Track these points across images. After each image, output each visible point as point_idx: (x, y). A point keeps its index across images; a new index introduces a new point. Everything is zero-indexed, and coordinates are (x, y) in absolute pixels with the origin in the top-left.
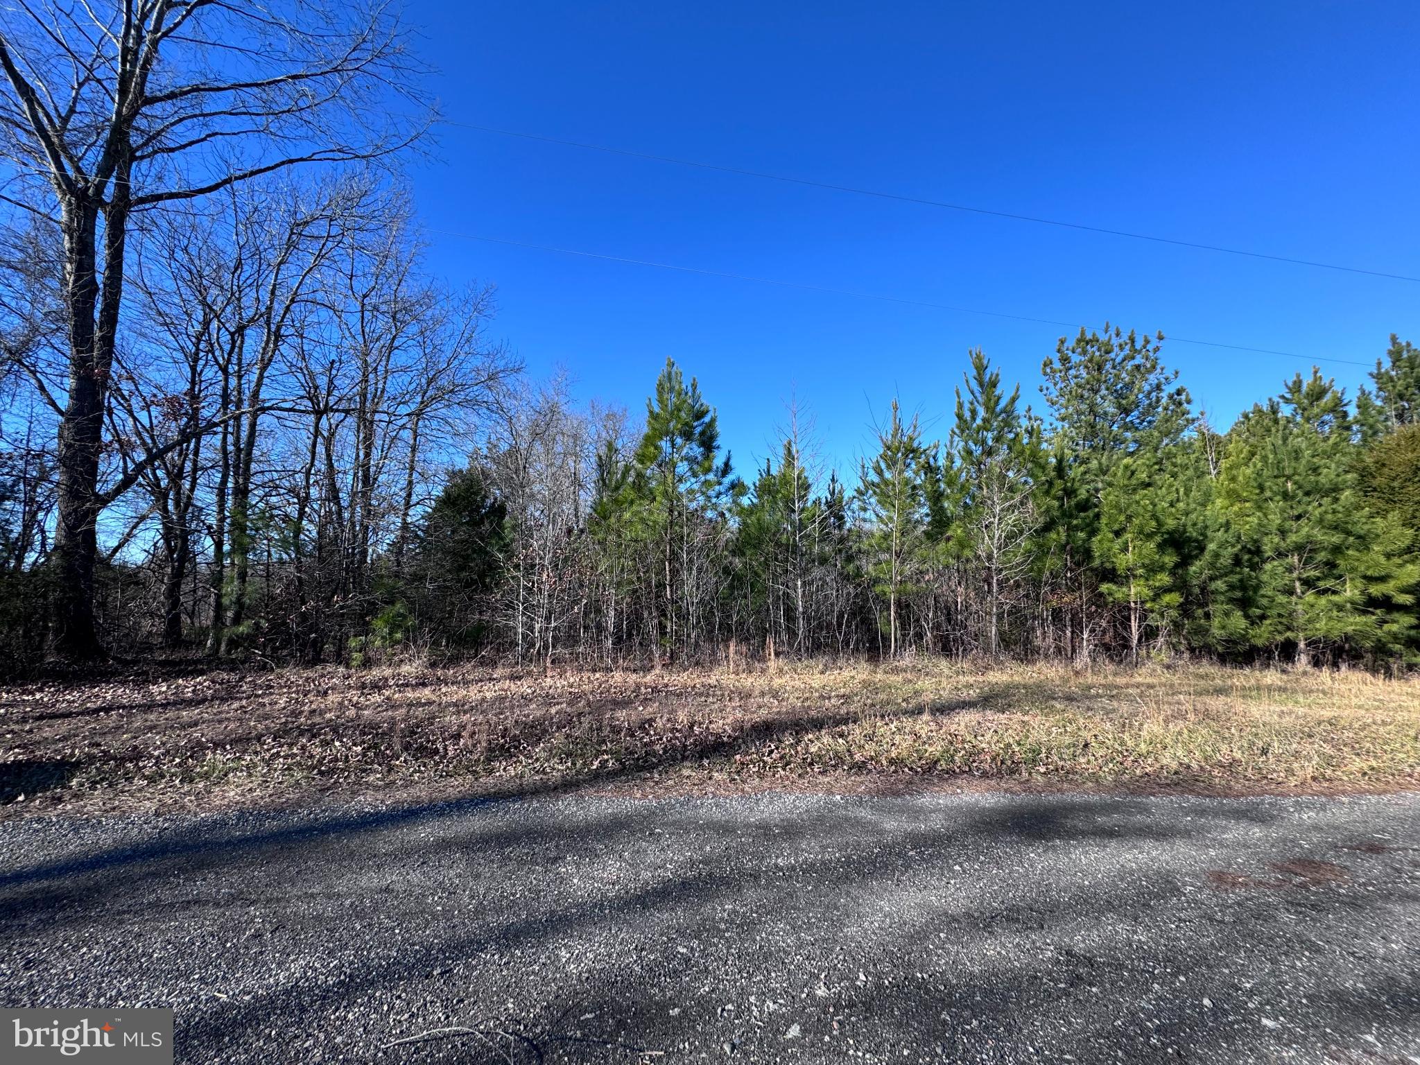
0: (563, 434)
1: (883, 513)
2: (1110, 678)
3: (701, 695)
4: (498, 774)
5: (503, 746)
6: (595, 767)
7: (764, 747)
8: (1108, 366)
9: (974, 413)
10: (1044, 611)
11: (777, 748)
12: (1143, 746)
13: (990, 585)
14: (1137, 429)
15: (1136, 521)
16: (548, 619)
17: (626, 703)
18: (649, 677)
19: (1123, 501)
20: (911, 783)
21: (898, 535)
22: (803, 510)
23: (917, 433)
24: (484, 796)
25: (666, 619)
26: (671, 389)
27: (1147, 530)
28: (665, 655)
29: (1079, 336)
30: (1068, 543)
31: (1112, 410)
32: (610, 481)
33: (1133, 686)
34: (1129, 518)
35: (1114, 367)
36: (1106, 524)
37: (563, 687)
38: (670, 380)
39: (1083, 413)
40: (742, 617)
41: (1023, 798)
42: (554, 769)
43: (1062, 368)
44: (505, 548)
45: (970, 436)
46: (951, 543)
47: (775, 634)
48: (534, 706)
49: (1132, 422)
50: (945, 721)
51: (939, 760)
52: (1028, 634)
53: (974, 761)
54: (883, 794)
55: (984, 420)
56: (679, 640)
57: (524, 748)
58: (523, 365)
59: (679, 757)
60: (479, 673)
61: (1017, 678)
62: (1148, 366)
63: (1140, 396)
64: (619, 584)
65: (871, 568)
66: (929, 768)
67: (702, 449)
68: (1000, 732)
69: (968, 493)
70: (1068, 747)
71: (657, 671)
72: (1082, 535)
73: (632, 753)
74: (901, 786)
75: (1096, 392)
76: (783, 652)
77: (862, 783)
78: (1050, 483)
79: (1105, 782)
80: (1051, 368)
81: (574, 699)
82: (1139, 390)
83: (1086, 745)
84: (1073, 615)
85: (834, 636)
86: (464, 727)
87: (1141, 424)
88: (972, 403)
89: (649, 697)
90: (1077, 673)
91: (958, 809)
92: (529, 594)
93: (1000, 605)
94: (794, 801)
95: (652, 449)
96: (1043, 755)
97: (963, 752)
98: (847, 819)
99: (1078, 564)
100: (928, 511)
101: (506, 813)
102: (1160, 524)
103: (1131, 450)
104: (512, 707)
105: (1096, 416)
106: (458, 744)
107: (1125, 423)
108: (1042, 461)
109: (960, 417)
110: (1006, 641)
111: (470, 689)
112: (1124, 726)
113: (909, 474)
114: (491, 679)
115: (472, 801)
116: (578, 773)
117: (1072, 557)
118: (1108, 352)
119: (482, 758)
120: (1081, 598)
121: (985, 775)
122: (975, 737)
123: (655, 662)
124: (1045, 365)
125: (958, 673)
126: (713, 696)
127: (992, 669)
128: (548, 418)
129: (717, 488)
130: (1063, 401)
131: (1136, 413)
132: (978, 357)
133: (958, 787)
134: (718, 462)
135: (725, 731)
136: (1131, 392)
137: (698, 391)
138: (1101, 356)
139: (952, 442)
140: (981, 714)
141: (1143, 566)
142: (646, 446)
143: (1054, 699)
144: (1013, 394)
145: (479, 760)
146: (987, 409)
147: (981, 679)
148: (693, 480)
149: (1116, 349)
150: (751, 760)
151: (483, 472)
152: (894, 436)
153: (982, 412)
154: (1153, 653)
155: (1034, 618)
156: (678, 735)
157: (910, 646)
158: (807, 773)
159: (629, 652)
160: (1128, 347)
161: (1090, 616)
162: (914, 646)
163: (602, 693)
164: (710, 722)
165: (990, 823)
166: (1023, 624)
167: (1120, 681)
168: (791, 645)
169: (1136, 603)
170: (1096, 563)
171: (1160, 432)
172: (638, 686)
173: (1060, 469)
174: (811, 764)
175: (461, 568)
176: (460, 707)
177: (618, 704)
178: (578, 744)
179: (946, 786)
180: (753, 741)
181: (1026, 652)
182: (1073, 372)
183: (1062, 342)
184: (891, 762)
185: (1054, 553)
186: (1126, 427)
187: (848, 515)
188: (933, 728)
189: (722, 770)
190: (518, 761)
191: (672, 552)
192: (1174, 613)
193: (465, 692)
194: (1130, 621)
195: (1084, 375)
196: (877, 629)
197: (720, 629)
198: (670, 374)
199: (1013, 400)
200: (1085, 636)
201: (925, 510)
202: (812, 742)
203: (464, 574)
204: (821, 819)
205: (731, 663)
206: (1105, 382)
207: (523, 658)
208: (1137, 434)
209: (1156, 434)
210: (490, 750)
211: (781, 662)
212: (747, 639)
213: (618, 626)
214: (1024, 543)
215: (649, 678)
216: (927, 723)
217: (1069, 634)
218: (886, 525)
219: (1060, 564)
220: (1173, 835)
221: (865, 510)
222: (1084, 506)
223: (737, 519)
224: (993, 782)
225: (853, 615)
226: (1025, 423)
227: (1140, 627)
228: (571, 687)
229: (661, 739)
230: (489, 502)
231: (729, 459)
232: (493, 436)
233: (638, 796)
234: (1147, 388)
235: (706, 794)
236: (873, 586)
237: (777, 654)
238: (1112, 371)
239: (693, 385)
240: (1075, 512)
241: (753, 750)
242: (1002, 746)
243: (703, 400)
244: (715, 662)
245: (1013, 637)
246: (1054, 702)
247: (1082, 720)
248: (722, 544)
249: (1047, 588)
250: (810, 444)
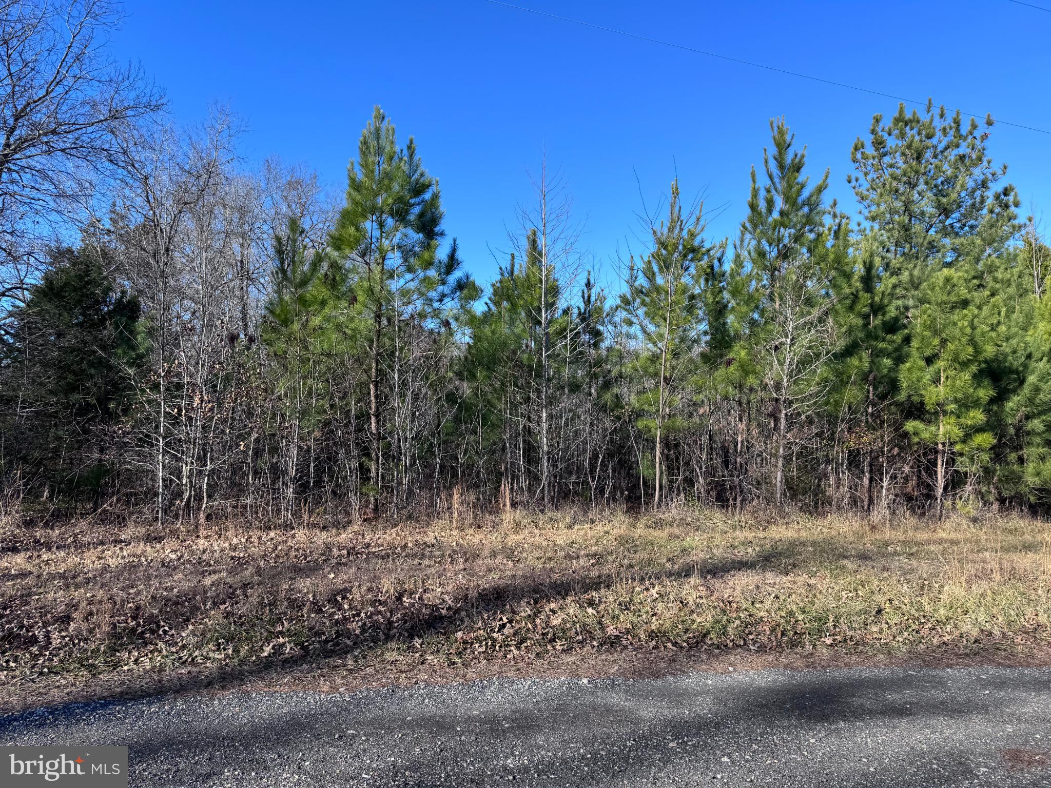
0: (225, 206)
1: (651, 328)
2: (910, 533)
3: (414, 556)
4: (126, 668)
5: (133, 630)
6: (266, 654)
7: (494, 620)
8: (928, 155)
9: (770, 203)
10: (841, 454)
11: (510, 622)
12: (942, 611)
13: (777, 420)
14: (957, 234)
15: (951, 346)
16: (202, 459)
17: (312, 569)
18: (344, 535)
19: (940, 320)
20: (674, 661)
21: (669, 356)
22: (550, 322)
23: (699, 228)
24: (104, 698)
25: (370, 459)
26: (380, 151)
27: (963, 357)
28: (367, 506)
29: (897, 115)
30: (871, 371)
31: (930, 210)
32: (294, 272)
33: (935, 542)
34: (944, 342)
35: (935, 156)
36: (918, 349)
37: (223, 550)
38: (378, 138)
39: (897, 212)
40: (470, 457)
41: (804, 676)
42: (208, 658)
43: (875, 154)
44: (139, 362)
45: (763, 233)
46: (731, 368)
47: (513, 480)
48: (180, 576)
49: (951, 225)
50: (717, 585)
51: (708, 633)
52: (820, 480)
53: (750, 633)
54: (640, 675)
55: (782, 213)
56: (386, 487)
57: (165, 632)
58: (164, 101)
59: (382, 636)
60: (100, 532)
61: (804, 534)
62: (974, 157)
63: (963, 194)
64: (304, 413)
65: (633, 397)
66: (697, 643)
67: (421, 235)
68: (782, 597)
69: (757, 307)
70: (858, 614)
71: (356, 528)
72: (888, 362)
73: (317, 634)
74: (662, 665)
75: (913, 186)
76: (521, 502)
77: (614, 662)
78: (855, 297)
79: (899, 654)
80: (863, 153)
81: (238, 564)
82: (962, 186)
83: (879, 612)
84: (872, 459)
85: (585, 483)
86: (76, 607)
87: (962, 228)
88: (768, 191)
89: (343, 560)
90: (873, 528)
91: (730, 690)
92: (173, 425)
93: (788, 446)
94: (530, 687)
95: (352, 230)
96: (830, 624)
97: (738, 622)
98: (595, 707)
99: (882, 398)
100: (707, 328)
101: (138, 718)
102: (978, 351)
103: (949, 259)
104: (148, 578)
105: (911, 217)
106: (66, 630)
107: (944, 227)
108: (847, 269)
109: (753, 207)
110: (793, 490)
111: (86, 554)
112: (922, 588)
113: (686, 280)
114: (117, 541)
115: (88, 705)
116: (242, 662)
117: (875, 389)
118: (929, 137)
119: (102, 648)
120: (882, 437)
121: (762, 649)
122: (753, 603)
123: (355, 514)
124: (856, 149)
125: (734, 528)
126: (430, 557)
127: (776, 523)
128: (202, 181)
129: (440, 288)
130: (874, 196)
131: (956, 215)
132: (781, 132)
133: (730, 665)
134: (442, 254)
135: (444, 601)
136: (953, 188)
137: (416, 158)
138: (921, 141)
139: (742, 241)
140: (761, 576)
141: (956, 400)
142: (343, 226)
143: (846, 557)
144: (820, 182)
145: (99, 650)
146: (787, 199)
147: (761, 535)
148: (409, 276)
149: (939, 134)
150: (476, 638)
151: (104, 254)
152: (671, 230)
153: (779, 203)
154: (959, 504)
155: (828, 462)
156: (381, 608)
157: (678, 495)
158: (548, 651)
159: (318, 503)
160: (952, 132)
161: (891, 460)
162: (682, 495)
163: (277, 557)
164: (425, 591)
165: (765, 706)
166: (814, 469)
167: (922, 536)
168: (532, 493)
169: (944, 444)
170: (902, 397)
171: (983, 240)
172: (329, 548)
173: (868, 280)
174: (552, 641)
175: (72, 388)
176: (69, 579)
177: (298, 571)
178: (241, 624)
179: (716, 664)
180: (480, 613)
181: (816, 503)
182: (887, 160)
183: (877, 121)
184: (652, 635)
185: (854, 383)
186: (946, 232)
187: (607, 331)
188: (703, 594)
189: (438, 651)
190: (157, 650)
191: (379, 372)
192: (985, 457)
193: (77, 560)
194: (936, 465)
195: (900, 163)
196: (638, 473)
197: (441, 472)
198: (377, 129)
199: (820, 190)
200: (885, 484)
201: (703, 327)
202: (554, 612)
203: (76, 397)
204: (562, 708)
205: (455, 516)
206: (924, 174)
207: (165, 512)
208: (957, 241)
209: (978, 241)
210: (115, 635)
211: (519, 514)
212: (476, 486)
213: (303, 468)
214: (821, 370)
215: (345, 537)
216: (696, 587)
217: (866, 481)
218: (655, 344)
219: (861, 396)
220: (969, 712)
221: (630, 323)
222: (892, 327)
223: (468, 331)
224: (771, 658)
225: (609, 455)
226: (828, 221)
227: (946, 473)
228: (234, 551)
229: (358, 615)
230: (114, 296)
231: (454, 251)
232: (119, 202)
233: (326, 689)
234: (971, 184)
235: (416, 683)
236: (636, 419)
237: (514, 505)
238: (932, 161)
239: (409, 148)
240: (881, 334)
241: (480, 625)
242: (783, 614)
243: (422, 168)
244: (432, 513)
245: (802, 485)
246: (845, 562)
247: (876, 583)
248: (446, 361)
249: (844, 426)
250: (563, 236)
